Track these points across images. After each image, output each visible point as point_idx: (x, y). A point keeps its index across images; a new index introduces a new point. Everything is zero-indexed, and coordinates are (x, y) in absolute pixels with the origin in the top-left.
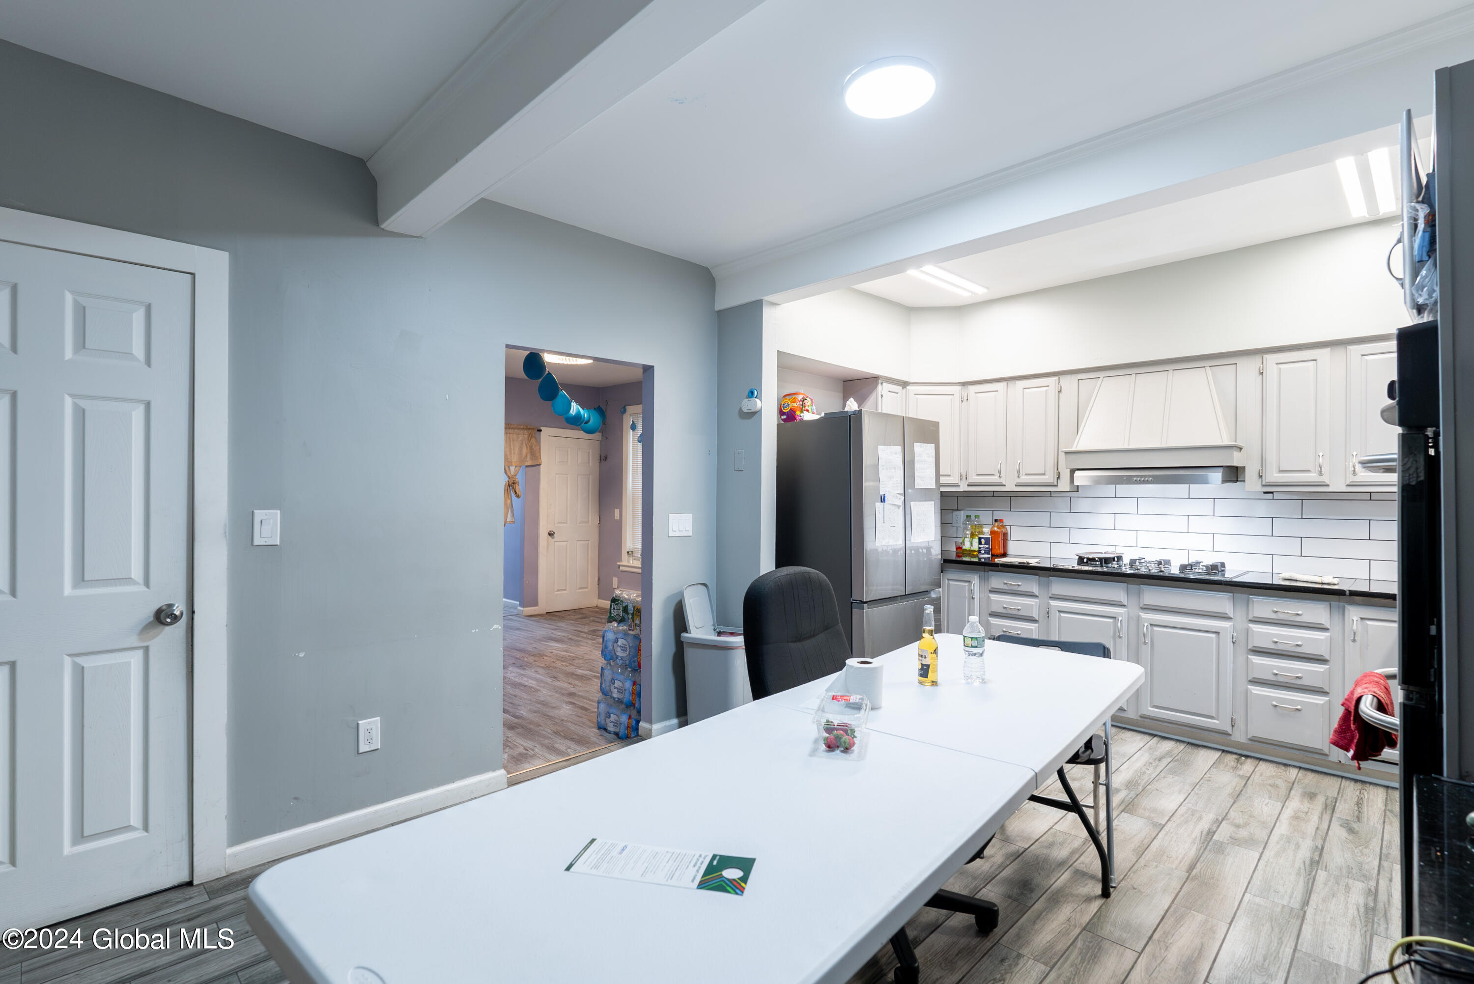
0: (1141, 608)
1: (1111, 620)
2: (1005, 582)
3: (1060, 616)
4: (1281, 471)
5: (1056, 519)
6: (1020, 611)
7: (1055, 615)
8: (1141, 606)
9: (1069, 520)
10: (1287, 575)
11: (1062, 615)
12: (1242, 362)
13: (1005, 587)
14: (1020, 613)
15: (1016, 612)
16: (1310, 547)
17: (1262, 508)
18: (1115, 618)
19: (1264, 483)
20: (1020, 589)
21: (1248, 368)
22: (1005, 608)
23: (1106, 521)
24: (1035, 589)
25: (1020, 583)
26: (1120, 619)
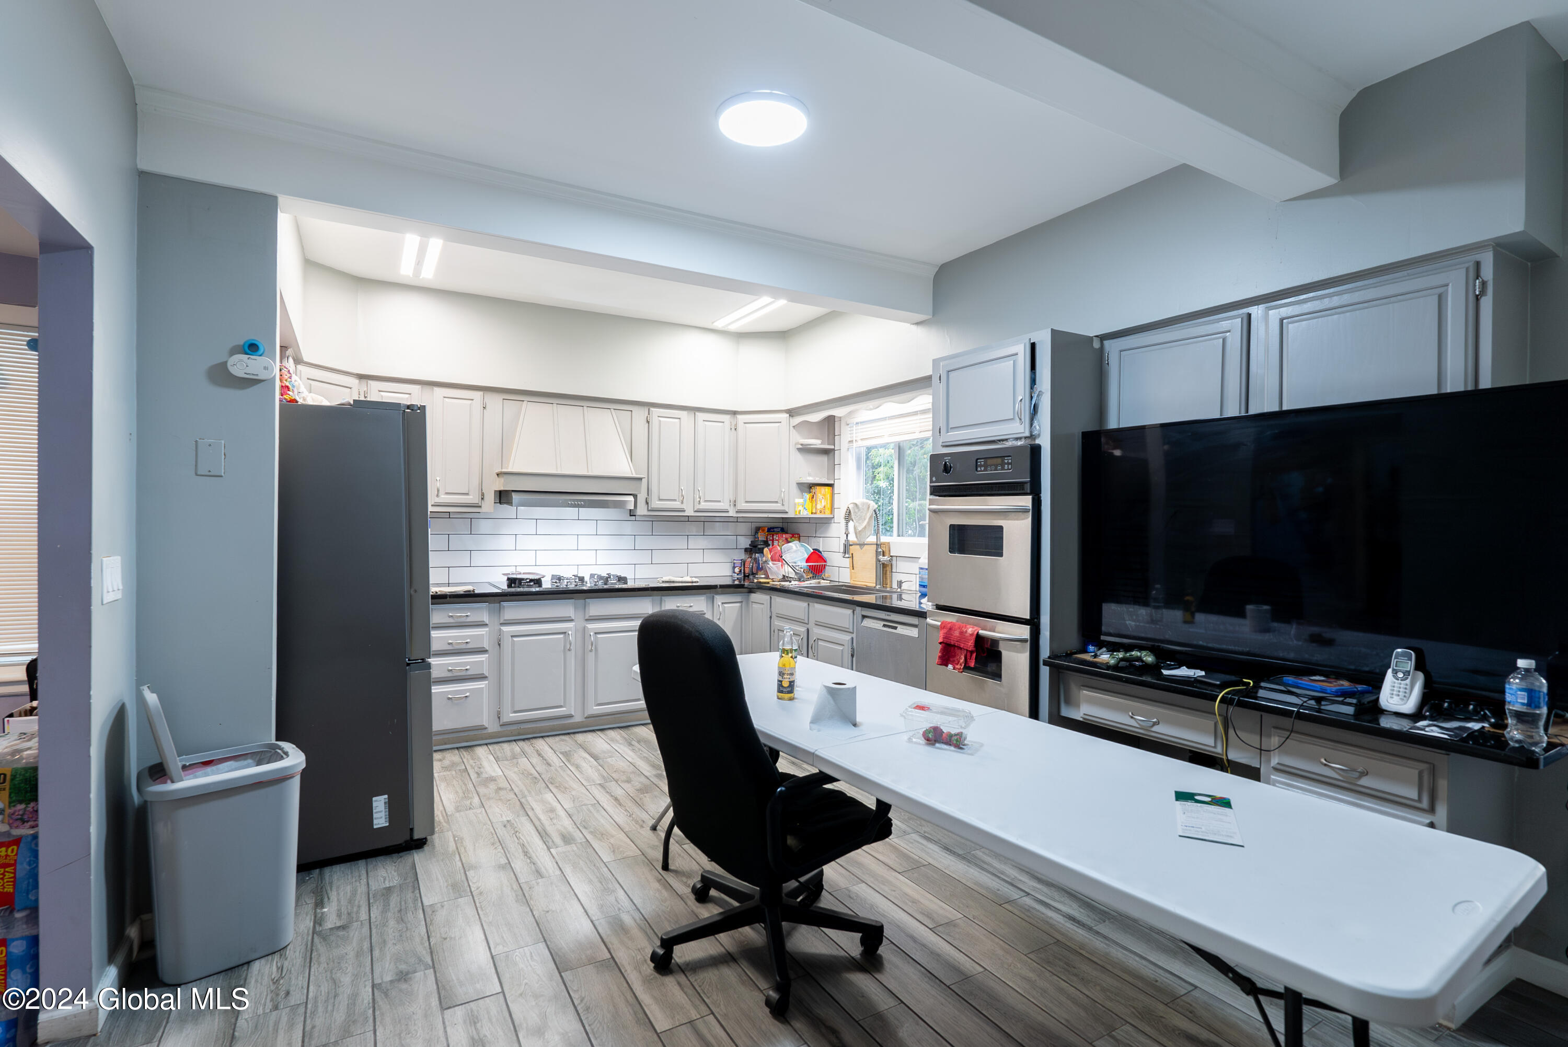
0: (586, 620)
1: (562, 636)
2: (451, 614)
3: (513, 643)
4: (660, 500)
5: (455, 541)
6: (468, 645)
7: (507, 642)
8: (587, 618)
9: (468, 541)
10: (666, 578)
11: (515, 639)
12: (635, 409)
13: (451, 620)
14: (469, 646)
15: (464, 646)
16: (658, 557)
17: (629, 527)
18: (565, 633)
19: (650, 508)
20: (469, 619)
21: (640, 414)
22: (449, 644)
23: (507, 542)
24: (485, 618)
25: (469, 614)
26: (570, 633)
